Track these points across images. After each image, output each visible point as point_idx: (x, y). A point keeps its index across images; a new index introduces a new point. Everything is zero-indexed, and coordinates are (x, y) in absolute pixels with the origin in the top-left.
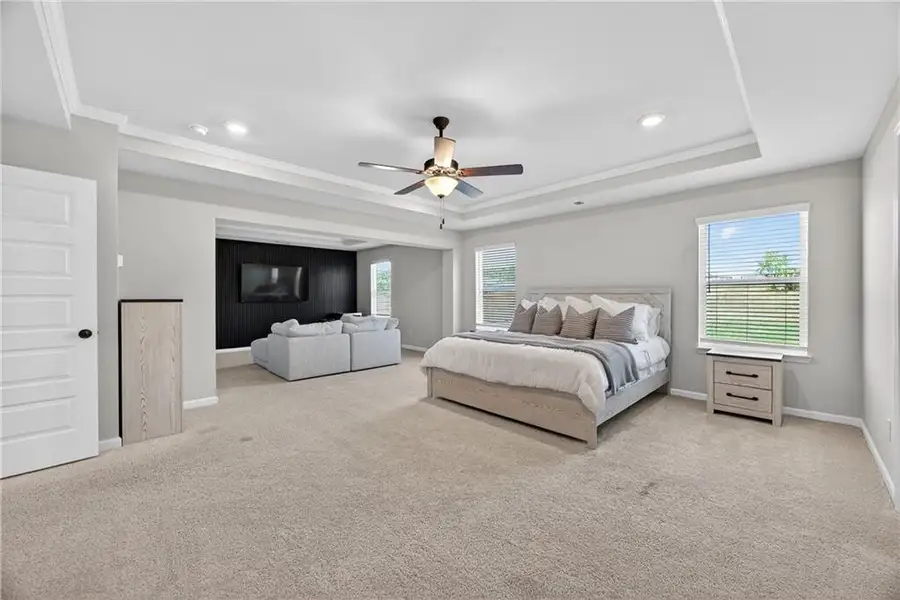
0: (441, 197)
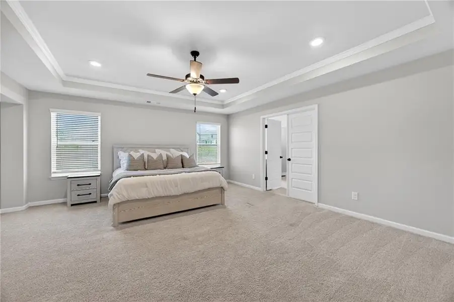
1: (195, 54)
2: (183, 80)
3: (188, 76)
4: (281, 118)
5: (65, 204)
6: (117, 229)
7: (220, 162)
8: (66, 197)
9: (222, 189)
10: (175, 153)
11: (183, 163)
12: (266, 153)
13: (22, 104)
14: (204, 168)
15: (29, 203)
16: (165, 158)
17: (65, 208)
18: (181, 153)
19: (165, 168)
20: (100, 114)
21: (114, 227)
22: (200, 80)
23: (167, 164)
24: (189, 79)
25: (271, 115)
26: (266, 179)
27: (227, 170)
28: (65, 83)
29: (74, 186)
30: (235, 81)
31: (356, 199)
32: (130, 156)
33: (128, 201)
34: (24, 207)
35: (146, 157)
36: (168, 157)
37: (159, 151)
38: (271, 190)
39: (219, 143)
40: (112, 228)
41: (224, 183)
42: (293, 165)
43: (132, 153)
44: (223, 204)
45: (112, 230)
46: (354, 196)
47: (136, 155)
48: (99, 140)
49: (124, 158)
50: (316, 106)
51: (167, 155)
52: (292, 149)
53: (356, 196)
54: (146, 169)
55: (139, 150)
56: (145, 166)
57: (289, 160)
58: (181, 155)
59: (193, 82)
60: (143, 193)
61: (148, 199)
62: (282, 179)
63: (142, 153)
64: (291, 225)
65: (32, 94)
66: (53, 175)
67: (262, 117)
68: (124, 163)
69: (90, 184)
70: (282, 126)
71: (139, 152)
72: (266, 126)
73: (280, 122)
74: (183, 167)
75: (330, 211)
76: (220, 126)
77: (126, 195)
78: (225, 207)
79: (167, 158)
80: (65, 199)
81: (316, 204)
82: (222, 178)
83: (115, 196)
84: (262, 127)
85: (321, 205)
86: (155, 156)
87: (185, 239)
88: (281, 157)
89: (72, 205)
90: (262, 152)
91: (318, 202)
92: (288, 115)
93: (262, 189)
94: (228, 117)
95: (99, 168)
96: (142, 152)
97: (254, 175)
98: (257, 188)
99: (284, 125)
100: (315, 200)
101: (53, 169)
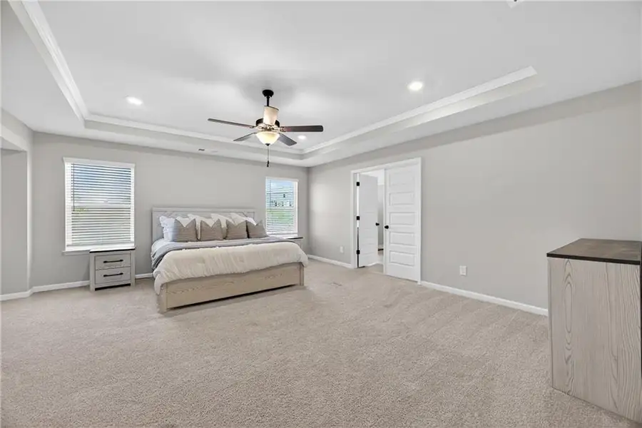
0: (268, 145)
1: (268, 93)
2: (253, 127)
3: (259, 122)
4: (377, 173)
5: (87, 288)
6: (166, 316)
7: (297, 232)
8: (88, 278)
9: (301, 264)
10: (238, 219)
11: (249, 232)
12: (358, 218)
13: (25, 152)
14: (277, 238)
15: (35, 287)
16: (224, 225)
17: (87, 293)
18: (245, 219)
19: (225, 238)
20: (134, 165)
21: (162, 313)
22: (275, 127)
23: (228, 234)
24: (261, 125)
25: (364, 169)
26: (358, 252)
27: (307, 241)
28: (88, 124)
29: (100, 264)
30: (319, 129)
31: (465, 274)
32: (177, 222)
33: (180, 280)
34: (28, 293)
35: (198, 224)
36: (228, 224)
37: (215, 217)
38: (364, 267)
39: (296, 204)
40: (159, 315)
41: (304, 258)
42: (392, 234)
43: (179, 218)
44: (301, 284)
45: (159, 318)
46: (462, 270)
47: (185, 222)
48: (132, 201)
49: (167, 225)
50: (419, 160)
51: (227, 221)
52: (390, 213)
53: (465, 271)
54: (198, 240)
55: (189, 215)
56: (197, 235)
57: (387, 227)
58: (247, 222)
59: (266, 129)
60: (200, 271)
61: (206, 278)
62: (379, 254)
63: (192, 219)
64: (386, 306)
65: (37, 137)
66: (68, 249)
67: (353, 172)
68: (169, 232)
69: (121, 261)
70: (379, 184)
71: (188, 217)
72: (358, 184)
73: (375, 179)
74: (249, 237)
75: (435, 291)
76: (297, 183)
77: (177, 274)
78: (304, 288)
79: (228, 226)
80: (88, 281)
81: (419, 283)
82: (301, 252)
83: (162, 274)
84: (353, 184)
85: (425, 283)
86: (210, 223)
87: (255, 324)
88: (377, 224)
89: (97, 289)
90: (352, 218)
91: (422, 279)
92: (385, 169)
93: (352, 266)
94: (308, 170)
95: (133, 240)
96: (192, 217)
97: (341, 248)
98: (345, 265)
99: (381, 182)
100: (417, 277)
101: (68, 241)
